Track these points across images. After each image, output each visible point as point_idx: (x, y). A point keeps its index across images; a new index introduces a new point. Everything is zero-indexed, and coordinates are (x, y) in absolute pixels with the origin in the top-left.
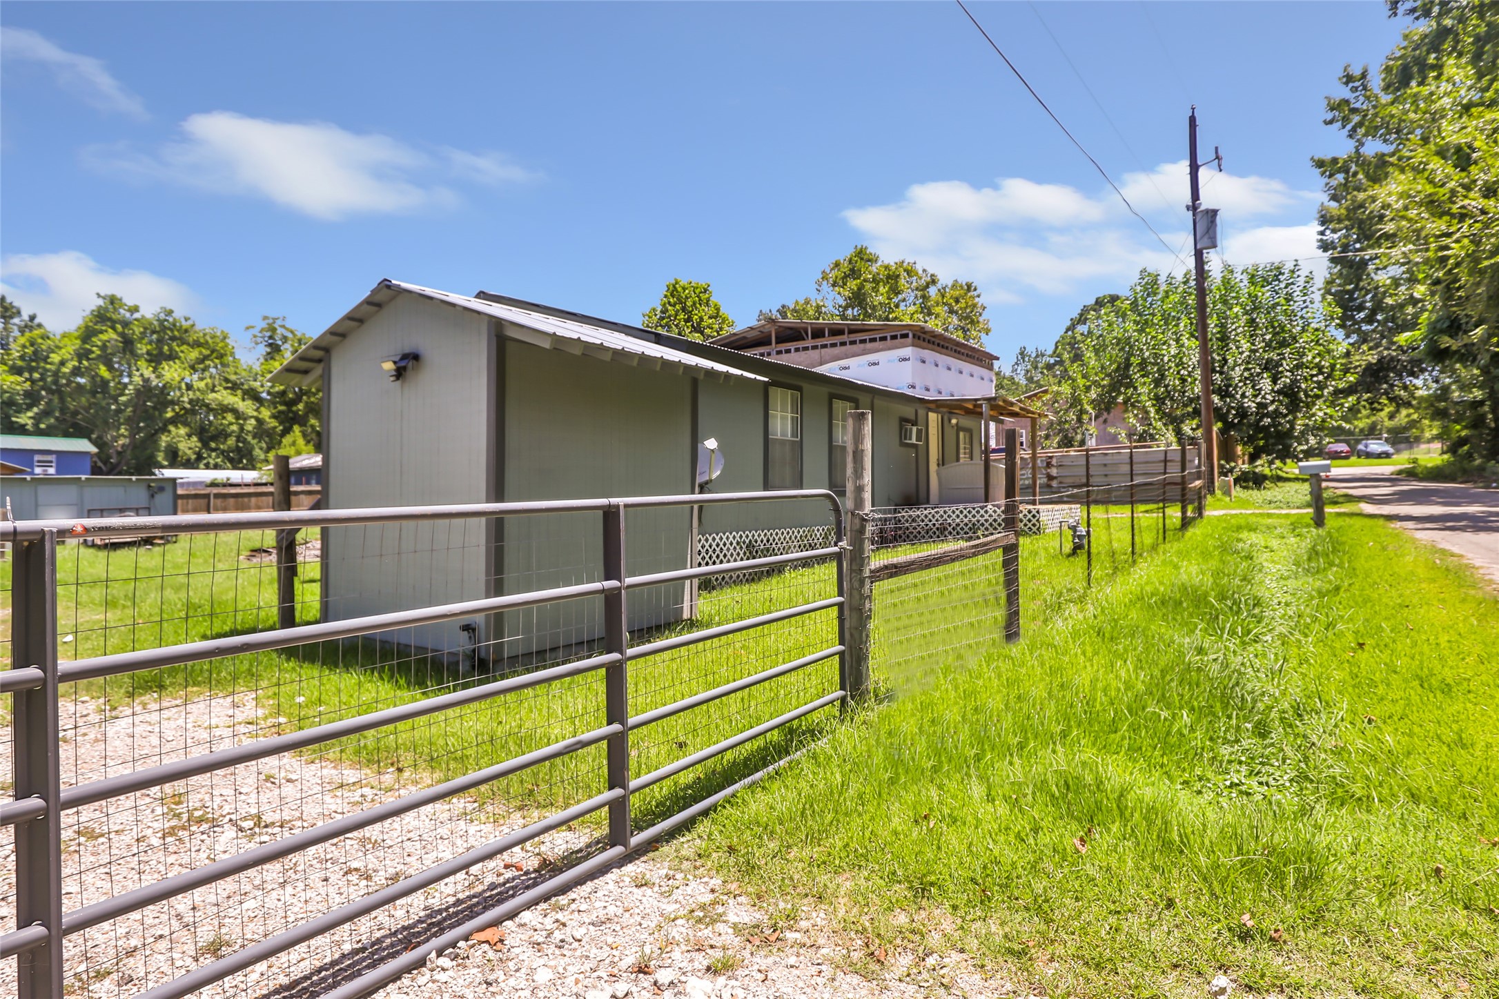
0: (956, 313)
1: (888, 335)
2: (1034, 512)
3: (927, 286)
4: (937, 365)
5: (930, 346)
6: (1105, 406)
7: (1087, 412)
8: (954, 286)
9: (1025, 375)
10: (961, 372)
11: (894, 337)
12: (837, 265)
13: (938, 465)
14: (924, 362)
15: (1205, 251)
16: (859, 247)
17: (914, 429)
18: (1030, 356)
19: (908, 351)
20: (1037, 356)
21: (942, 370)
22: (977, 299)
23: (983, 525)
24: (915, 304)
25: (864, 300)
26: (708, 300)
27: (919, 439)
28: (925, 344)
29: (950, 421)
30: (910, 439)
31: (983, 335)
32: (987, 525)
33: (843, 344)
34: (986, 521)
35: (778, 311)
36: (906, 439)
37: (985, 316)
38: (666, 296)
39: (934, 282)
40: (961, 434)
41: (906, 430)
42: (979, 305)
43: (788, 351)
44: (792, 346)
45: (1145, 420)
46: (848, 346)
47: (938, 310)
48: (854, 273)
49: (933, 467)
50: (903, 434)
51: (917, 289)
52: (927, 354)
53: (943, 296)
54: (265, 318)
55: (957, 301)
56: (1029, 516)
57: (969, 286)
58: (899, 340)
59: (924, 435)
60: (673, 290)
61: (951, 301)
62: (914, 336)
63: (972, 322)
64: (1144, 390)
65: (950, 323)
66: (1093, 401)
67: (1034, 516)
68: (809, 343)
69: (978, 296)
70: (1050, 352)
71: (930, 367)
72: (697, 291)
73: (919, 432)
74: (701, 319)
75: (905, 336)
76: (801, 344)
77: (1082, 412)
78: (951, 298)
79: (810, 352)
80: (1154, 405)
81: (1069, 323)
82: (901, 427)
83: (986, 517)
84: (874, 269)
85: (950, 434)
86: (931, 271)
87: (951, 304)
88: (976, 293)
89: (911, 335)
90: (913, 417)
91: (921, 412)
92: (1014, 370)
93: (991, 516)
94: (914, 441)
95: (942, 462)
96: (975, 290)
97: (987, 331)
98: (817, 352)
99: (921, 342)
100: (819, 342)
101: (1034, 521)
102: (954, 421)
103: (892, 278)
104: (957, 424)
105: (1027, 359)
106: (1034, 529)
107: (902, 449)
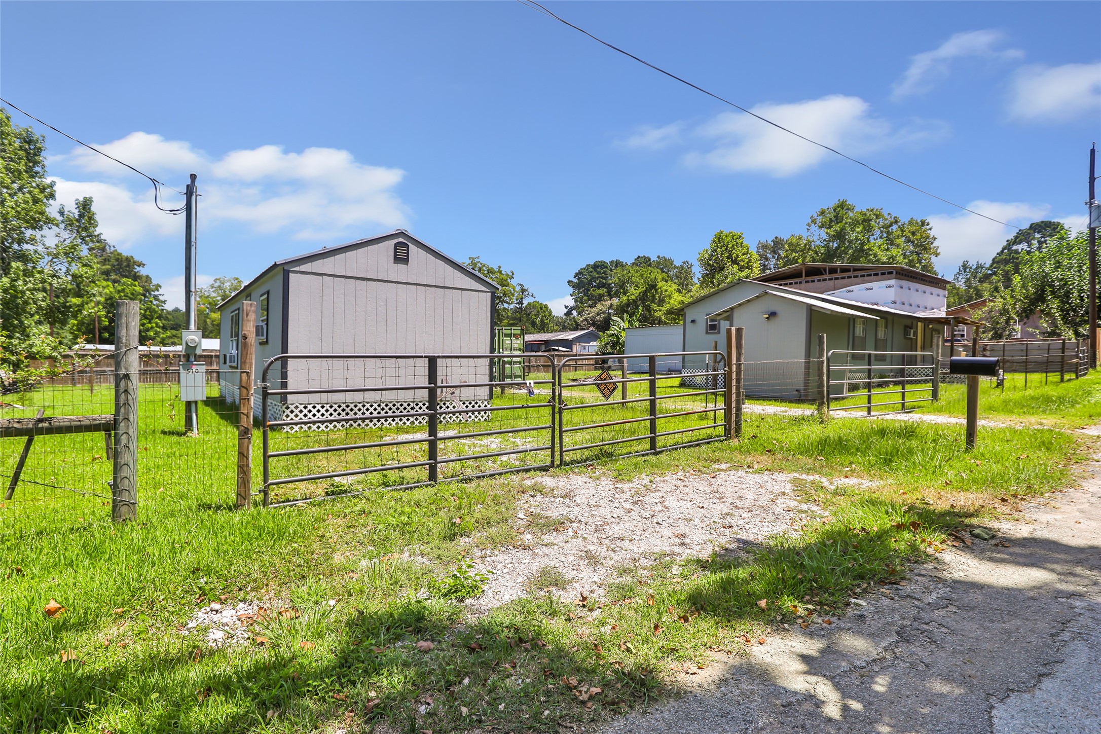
0: (913, 242)
1: (880, 273)
3: (891, 225)
4: (910, 289)
5: (906, 278)
6: (1027, 314)
7: (1013, 319)
8: (911, 223)
9: (965, 282)
10: (925, 292)
11: (883, 274)
12: (822, 213)
14: (902, 288)
16: (841, 200)
17: (912, 331)
18: (971, 268)
19: (892, 282)
20: (977, 268)
21: (913, 291)
22: (929, 232)
24: (881, 237)
25: (844, 236)
26: (742, 243)
28: (903, 277)
30: (910, 335)
31: (933, 257)
33: (849, 277)
35: (773, 241)
37: (936, 244)
38: (714, 241)
39: (896, 222)
40: (934, 333)
41: (908, 331)
42: (931, 236)
43: (813, 281)
44: (816, 278)
45: (1054, 324)
46: (853, 279)
47: (898, 241)
48: (838, 219)
49: (919, 349)
50: (906, 333)
51: (883, 227)
52: (904, 283)
53: (903, 231)
54: (470, 258)
55: (913, 234)
57: (923, 223)
58: (887, 276)
59: (915, 334)
60: (719, 238)
61: (909, 234)
62: (896, 273)
63: (925, 249)
64: (1054, 305)
65: (907, 249)
66: (1018, 312)
68: (827, 276)
69: (930, 229)
70: (987, 265)
71: (905, 290)
72: (735, 237)
73: (914, 332)
74: (737, 256)
75: (891, 273)
76: (821, 277)
77: (1009, 318)
78: (909, 232)
79: (828, 282)
80: (1060, 315)
81: (1005, 244)
82: (905, 330)
84: (853, 215)
87: (909, 237)
88: (928, 227)
89: (894, 273)
90: (910, 325)
91: (915, 322)
92: (956, 278)
94: (912, 336)
95: (923, 347)
96: (928, 224)
97: (937, 255)
98: (832, 282)
99: (901, 276)
100: (833, 276)
102: (931, 326)
103: (866, 222)
105: (968, 270)
107: (905, 340)
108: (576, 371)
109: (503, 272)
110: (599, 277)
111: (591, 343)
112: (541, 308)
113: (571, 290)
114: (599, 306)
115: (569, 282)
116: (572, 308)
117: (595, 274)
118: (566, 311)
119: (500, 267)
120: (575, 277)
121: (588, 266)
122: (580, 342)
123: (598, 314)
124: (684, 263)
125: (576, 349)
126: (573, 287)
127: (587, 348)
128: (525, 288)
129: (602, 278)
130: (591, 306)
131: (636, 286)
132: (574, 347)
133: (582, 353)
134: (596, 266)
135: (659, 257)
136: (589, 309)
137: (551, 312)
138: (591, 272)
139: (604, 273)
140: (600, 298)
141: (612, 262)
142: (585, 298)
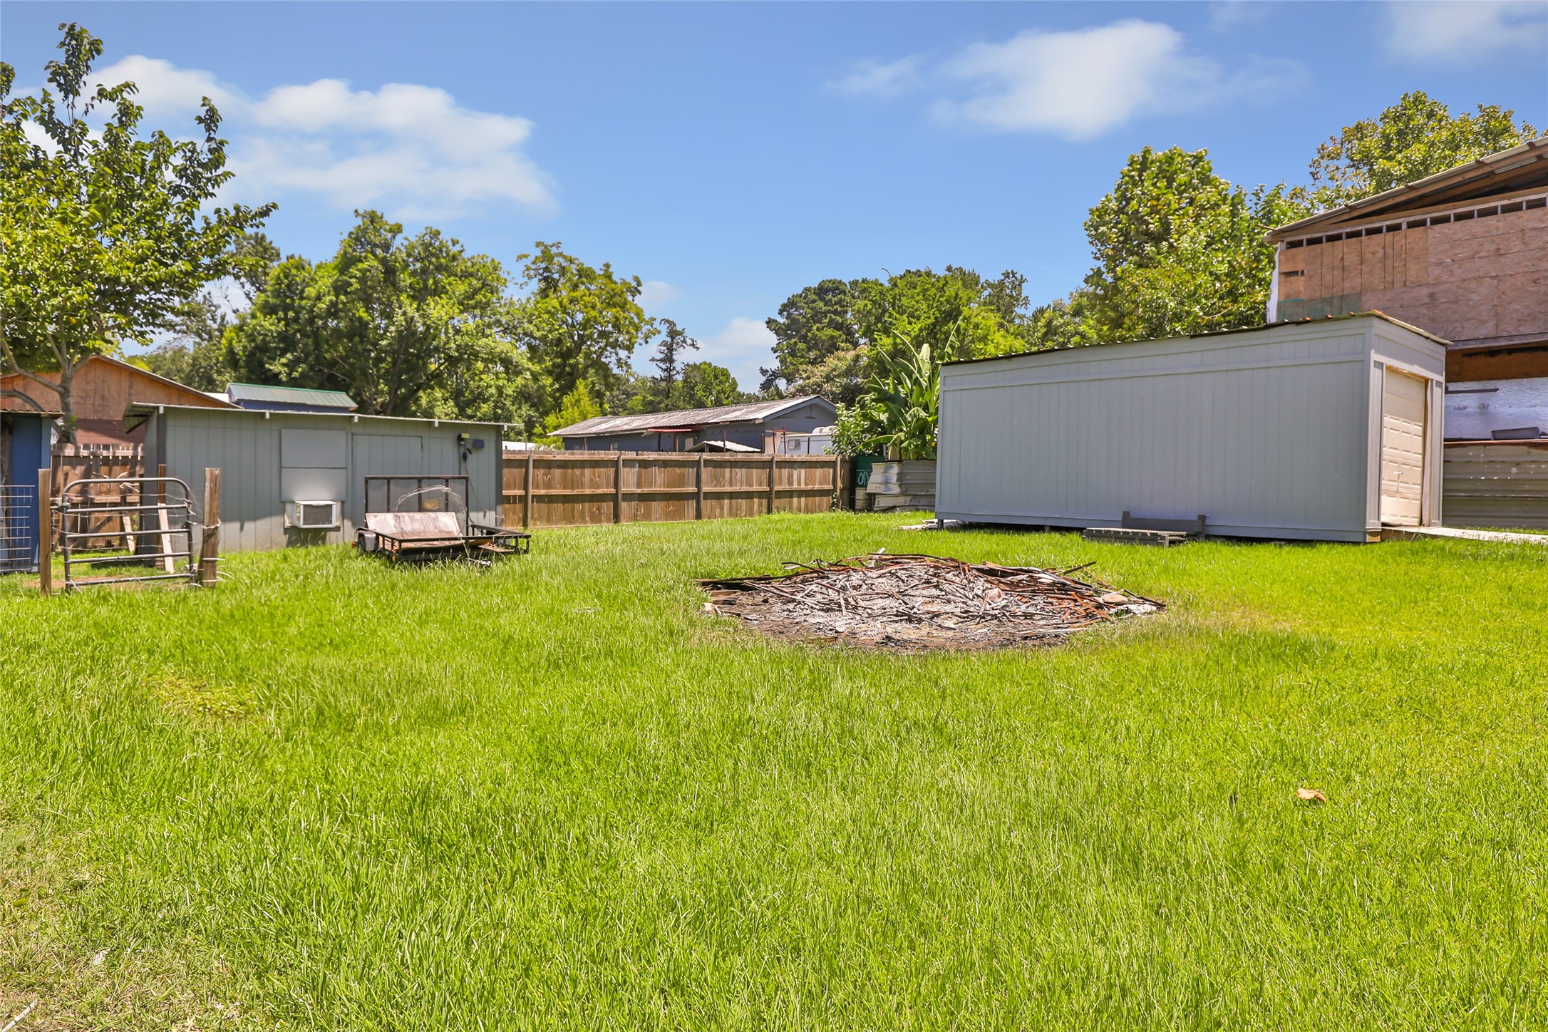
54: (538, 244)
108: (769, 511)
109: (615, 278)
110: (829, 312)
111: (816, 431)
112: (716, 377)
113: (773, 339)
114: (831, 361)
115: (770, 323)
116: (775, 375)
117: (821, 304)
118: (763, 379)
119: (607, 266)
120: (781, 313)
121: (807, 290)
122: (785, 430)
123: (829, 379)
124: (1006, 275)
125: (775, 447)
126: (777, 333)
127: (804, 445)
128: (679, 328)
129: (835, 312)
130: (813, 363)
131: (911, 315)
132: (768, 440)
133: (787, 457)
134: (822, 291)
135: (949, 269)
136: (809, 367)
137: (734, 385)
138: (814, 301)
139: (839, 302)
140: (832, 348)
141: (854, 284)
142: (802, 346)
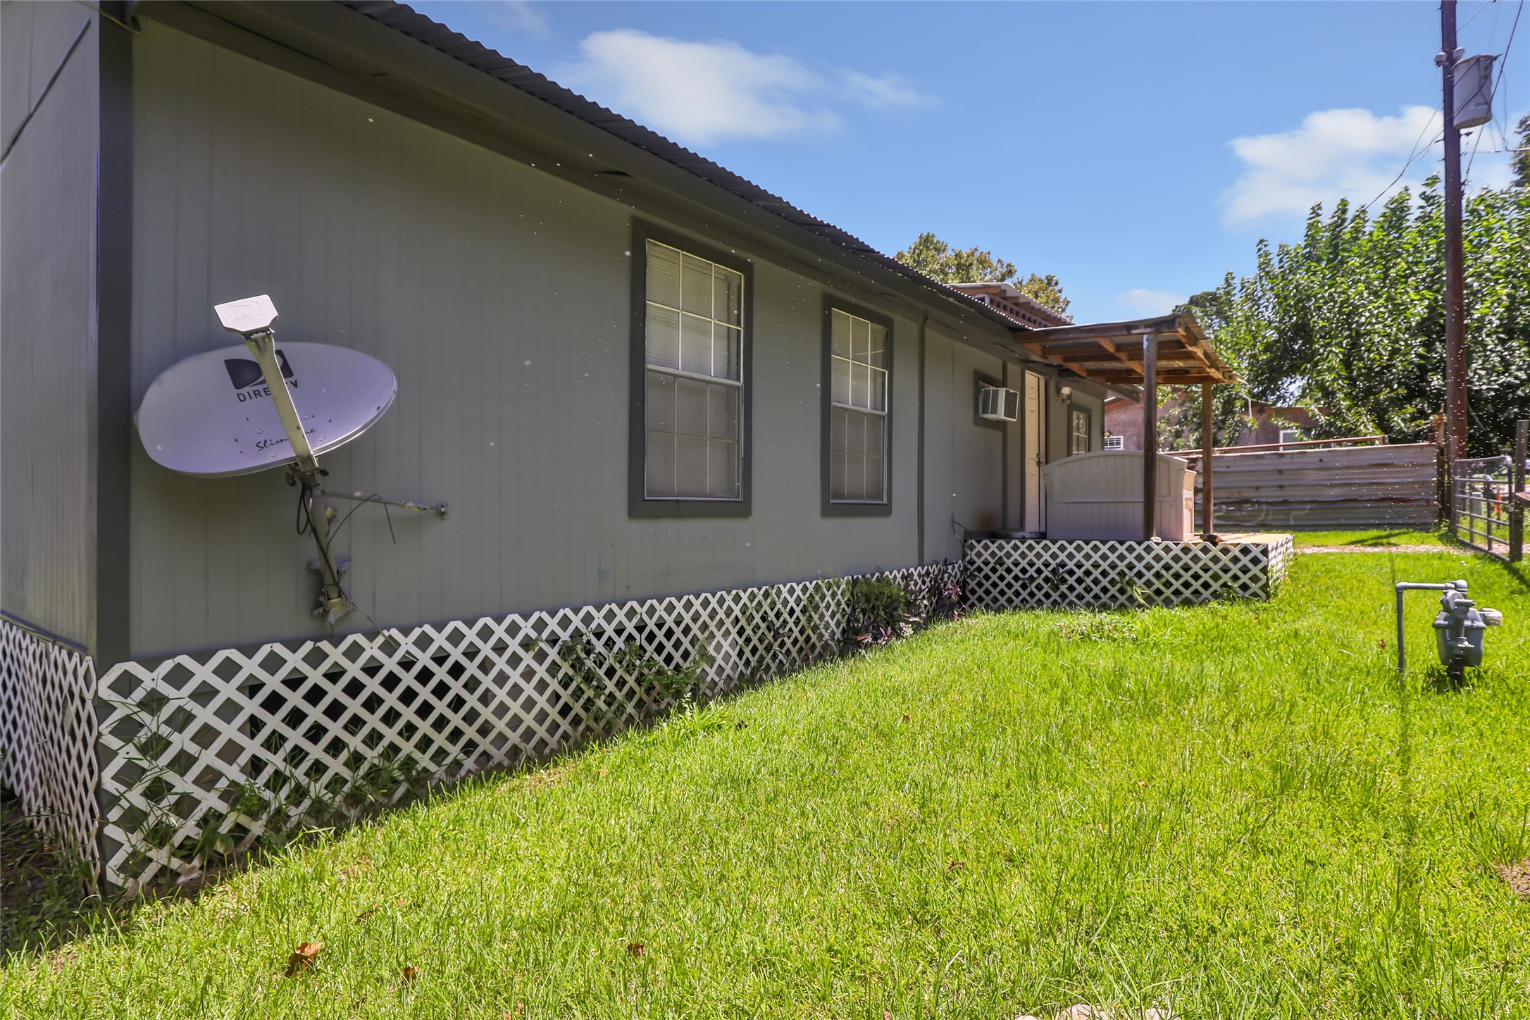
2: (1256, 552)
8: (1033, 280)
13: (1039, 463)
15: (1463, 131)
17: (1002, 393)
23: (1140, 575)
27: (1009, 412)
29: (1058, 391)
30: (994, 411)
32: (1149, 575)
34: (1149, 567)
36: (985, 411)
39: (1010, 273)
40: (1075, 413)
41: (987, 394)
42: (1062, 300)
49: (1031, 468)
50: (981, 402)
56: (1245, 560)
57: (1050, 280)
59: (1015, 404)
62: (991, 301)
67: (1255, 561)
69: (1060, 291)
73: (1010, 398)
82: (978, 389)
83: (1148, 558)
84: (942, 257)
85: (1058, 411)
86: (1006, 262)
88: (1057, 288)
90: (999, 376)
91: (1013, 369)
93: (1158, 558)
94: (1001, 415)
95: (1045, 459)
96: (1057, 284)
101: (1255, 570)
102: (1066, 391)
104: (1069, 397)
106: (1255, 587)
107: (981, 431)
